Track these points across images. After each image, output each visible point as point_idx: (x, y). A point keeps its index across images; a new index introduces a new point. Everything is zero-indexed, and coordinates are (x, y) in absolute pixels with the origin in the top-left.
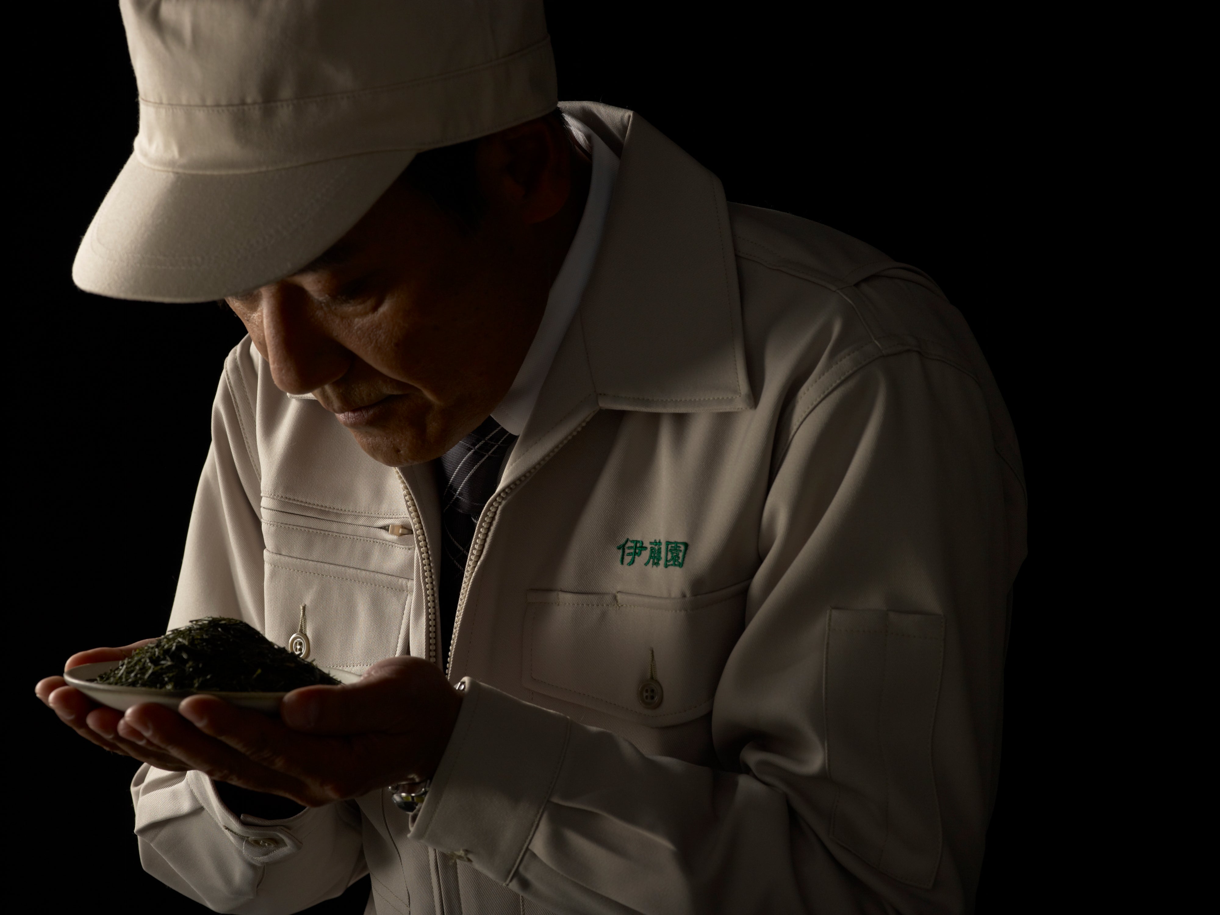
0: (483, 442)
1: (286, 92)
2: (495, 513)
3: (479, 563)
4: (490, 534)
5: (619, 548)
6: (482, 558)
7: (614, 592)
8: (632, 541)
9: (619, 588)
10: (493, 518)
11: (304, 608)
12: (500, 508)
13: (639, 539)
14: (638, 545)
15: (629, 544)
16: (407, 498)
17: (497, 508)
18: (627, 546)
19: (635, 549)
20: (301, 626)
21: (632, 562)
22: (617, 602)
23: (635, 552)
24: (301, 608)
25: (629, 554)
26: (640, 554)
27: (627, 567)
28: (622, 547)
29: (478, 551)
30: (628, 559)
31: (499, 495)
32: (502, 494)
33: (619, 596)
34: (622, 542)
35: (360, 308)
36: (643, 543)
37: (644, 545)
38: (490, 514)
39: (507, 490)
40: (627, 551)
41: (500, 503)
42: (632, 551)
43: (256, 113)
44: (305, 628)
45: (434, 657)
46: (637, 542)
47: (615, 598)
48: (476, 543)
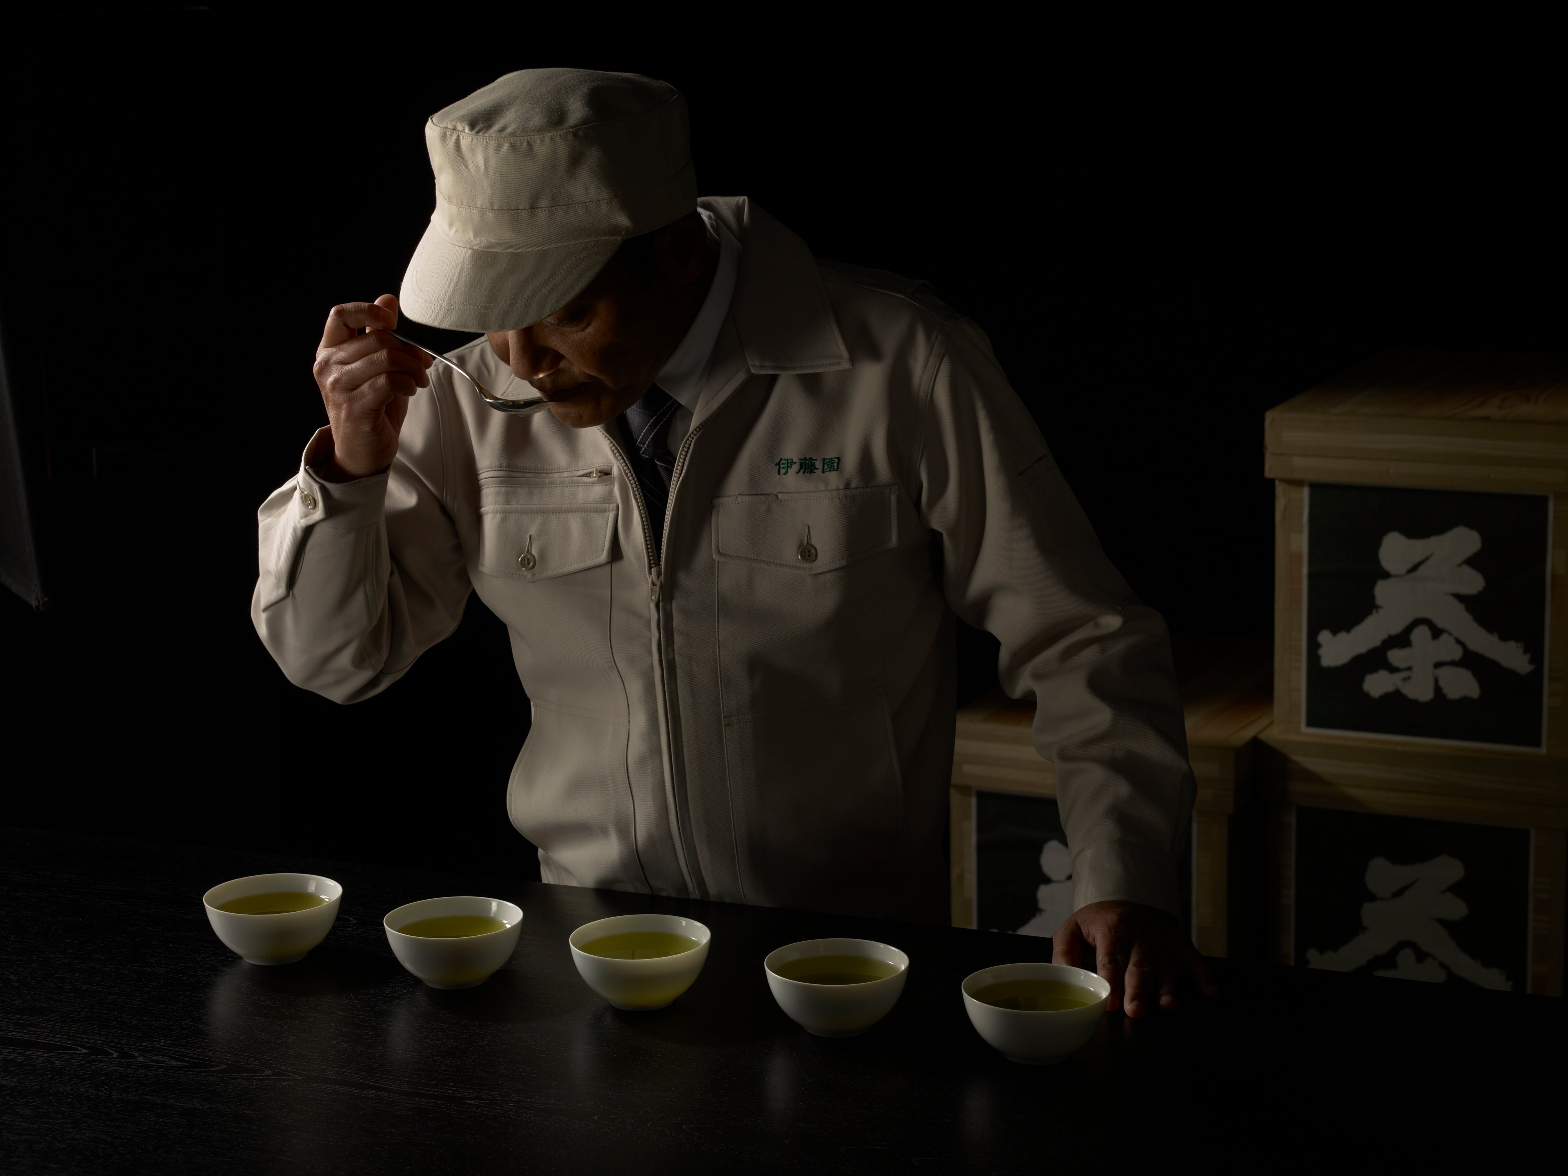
0: (662, 410)
1: (543, 203)
2: (690, 445)
3: (681, 478)
4: (688, 459)
5: (776, 465)
6: (682, 475)
7: (776, 493)
8: (785, 459)
9: (779, 491)
10: (689, 448)
11: (530, 536)
12: (693, 441)
13: (789, 458)
14: (789, 461)
15: (783, 461)
16: (613, 448)
17: (691, 441)
18: (781, 463)
19: (788, 464)
20: (528, 549)
21: (787, 472)
22: (778, 499)
23: (788, 466)
24: (528, 536)
25: (783, 468)
26: (792, 466)
27: (784, 476)
28: (778, 464)
29: (680, 470)
30: (783, 471)
31: (692, 433)
32: (694, 432)
33: (780, 496)
34: (778, 460)
35: (574, 329)
36: (792, 460)
37: (794, 461)
38: (687, 446)
39: (697, 429)
40: (782, 466)
41: (693, 438)
42: (785, 465)
43: (525, 215)
44: (531, 550)
45: (650, 544)
46: (788, 460)
47: (777, 496)
48: (678, 465)
